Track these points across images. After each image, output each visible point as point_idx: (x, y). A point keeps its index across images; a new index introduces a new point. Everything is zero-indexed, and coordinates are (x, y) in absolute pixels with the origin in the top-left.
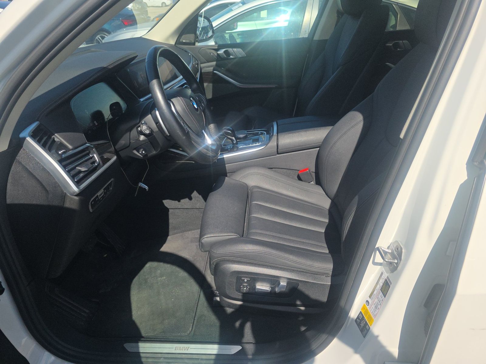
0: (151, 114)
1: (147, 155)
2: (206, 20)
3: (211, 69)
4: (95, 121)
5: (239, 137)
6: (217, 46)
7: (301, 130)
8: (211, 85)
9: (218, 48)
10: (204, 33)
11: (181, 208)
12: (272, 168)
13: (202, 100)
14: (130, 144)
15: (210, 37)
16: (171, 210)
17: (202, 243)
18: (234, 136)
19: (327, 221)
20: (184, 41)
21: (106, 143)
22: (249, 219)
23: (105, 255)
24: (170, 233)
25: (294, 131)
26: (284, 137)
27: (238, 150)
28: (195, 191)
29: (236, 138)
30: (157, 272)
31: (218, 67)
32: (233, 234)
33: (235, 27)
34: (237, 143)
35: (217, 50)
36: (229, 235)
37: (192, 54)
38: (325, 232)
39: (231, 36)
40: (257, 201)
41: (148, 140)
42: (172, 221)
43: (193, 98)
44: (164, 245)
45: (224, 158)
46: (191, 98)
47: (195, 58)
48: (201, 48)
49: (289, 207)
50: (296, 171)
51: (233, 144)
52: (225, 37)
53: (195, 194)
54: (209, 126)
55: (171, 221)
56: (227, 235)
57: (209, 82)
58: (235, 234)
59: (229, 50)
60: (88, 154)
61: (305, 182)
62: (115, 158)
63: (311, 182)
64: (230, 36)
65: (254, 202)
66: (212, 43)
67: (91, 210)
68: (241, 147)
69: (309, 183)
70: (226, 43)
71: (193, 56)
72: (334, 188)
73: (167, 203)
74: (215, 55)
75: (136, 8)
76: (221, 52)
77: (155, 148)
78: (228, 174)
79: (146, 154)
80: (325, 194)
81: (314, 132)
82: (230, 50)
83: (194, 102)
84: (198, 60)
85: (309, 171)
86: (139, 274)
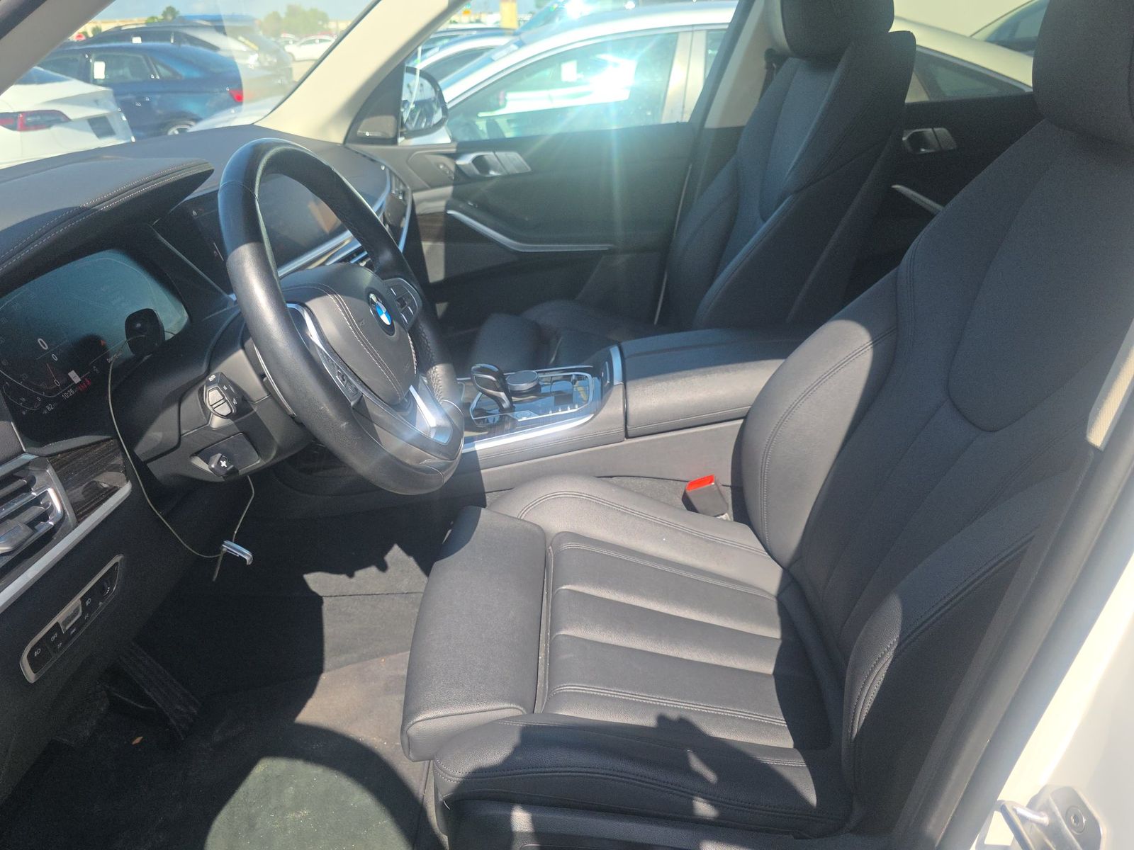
0: (243, 348)
1: (238, 471)
2: (426, 83)
3: (440, 206)
4: (73, 372)
5: (517, 389)
6: (455, 145)
7: (689, 371)
8: (441, 246)
9: (457, 151)
10: (420, 115)
11: (358, 592)
12: (611, 477)
13: (410, 297)
14: (180, 439)
15: (437, 123)
16: (328, 598)
17: (409, 737)
18: (504, 388)
19: (776, 634)
20: (368, 134)
21: (98, 443)
22: (553, 645)
23: (138, 740)
24: (328, 663)
25: (671, 375)
26: (643, 390)
27: (515, 427)
28: (396, 548)
29: (510, 394)
30: (285, 791)
31: (457, 199)
32: (506, 705)
33: (501, 103)
34: (512, 409)
35: (454, 156)
36: (494, 707)
37: (389, 166)
38: (775, 673)
39: (492, 123)
40: (573, 583)
41: (235, 427)
42: (333, 629)
43: (378, 295)
44: (311, 703)
45: (475, 452)
46: (372, 296)
47: (396, 176)
48: (411, 151)
49: (666, 596)
50: (679, 483)
51: (502, 410)
52: (477, 126)
53: (396, 554)
54: (431, 372)
55: (328, 630)
56: (488, 708)
57: (436, 238)
58: (512, 705)
59: (486, 157)
60: (26, 489)
61: (704, 514)
62: (125, 490)
63: (722, 515)
64: (488, 125)
65: (564, 587)
66: (442, 138)
67: (31, 676)
68: (524, 419)
69: (716, 516)
70: (477, 139)
71: (391, 171)
72: (791, 536)
73: (316, 581)
74: (450, 171)
75: (266, 64)
76: (466, 161)
77: (260, 450)
78: (488, 497)
79: (233, 469)
80: (763, 549)
81: (726, 375)
82: (489, 155)
83: (380, 305)
84: (406, 183)
85: (716, 484)
86: (232, 801)
